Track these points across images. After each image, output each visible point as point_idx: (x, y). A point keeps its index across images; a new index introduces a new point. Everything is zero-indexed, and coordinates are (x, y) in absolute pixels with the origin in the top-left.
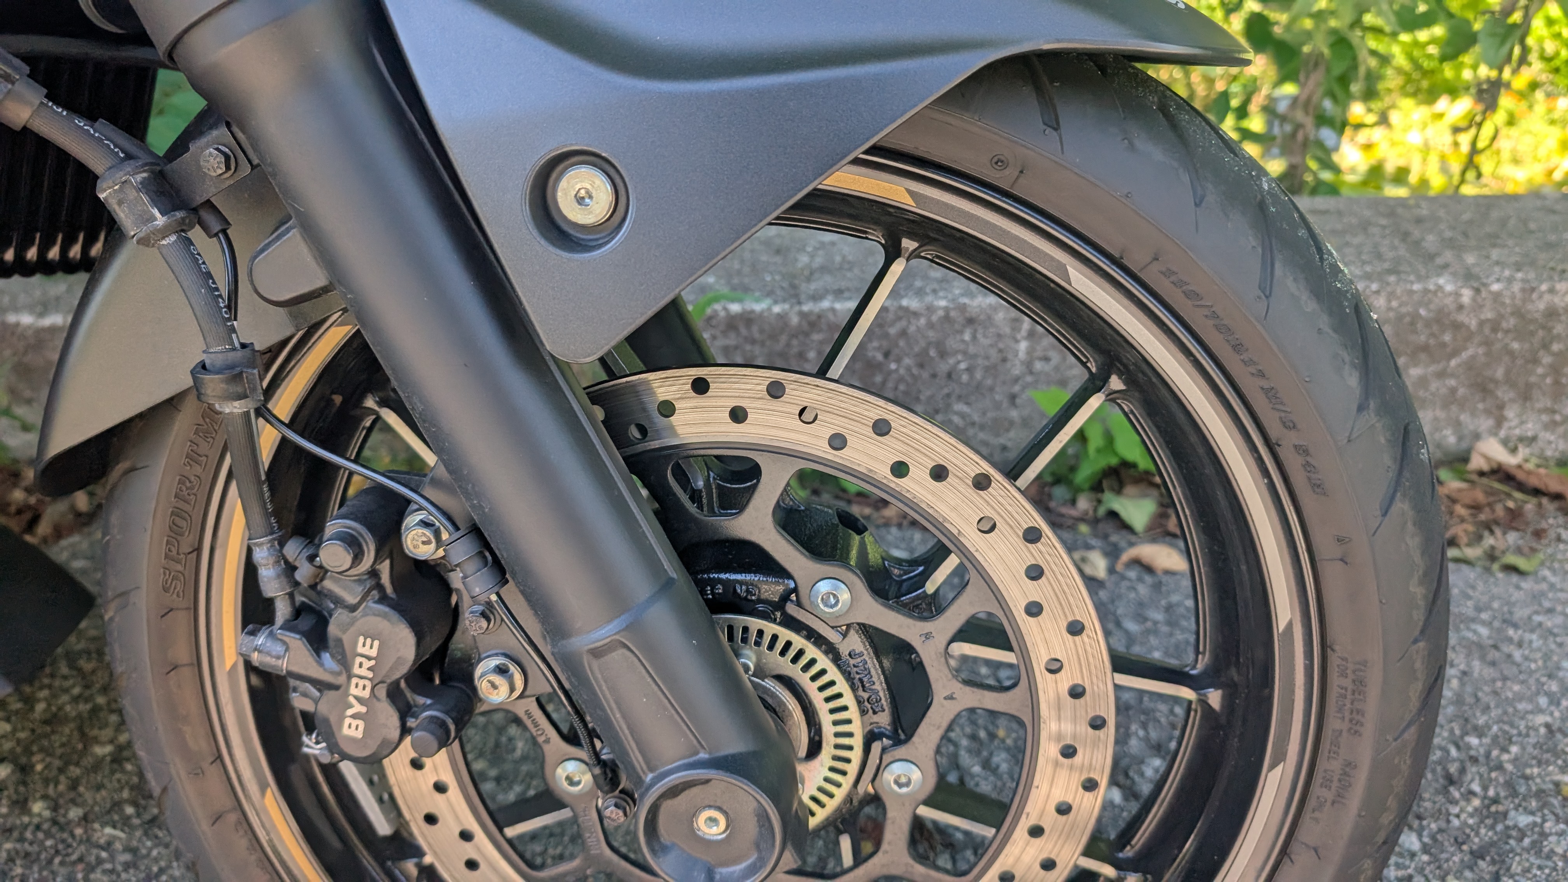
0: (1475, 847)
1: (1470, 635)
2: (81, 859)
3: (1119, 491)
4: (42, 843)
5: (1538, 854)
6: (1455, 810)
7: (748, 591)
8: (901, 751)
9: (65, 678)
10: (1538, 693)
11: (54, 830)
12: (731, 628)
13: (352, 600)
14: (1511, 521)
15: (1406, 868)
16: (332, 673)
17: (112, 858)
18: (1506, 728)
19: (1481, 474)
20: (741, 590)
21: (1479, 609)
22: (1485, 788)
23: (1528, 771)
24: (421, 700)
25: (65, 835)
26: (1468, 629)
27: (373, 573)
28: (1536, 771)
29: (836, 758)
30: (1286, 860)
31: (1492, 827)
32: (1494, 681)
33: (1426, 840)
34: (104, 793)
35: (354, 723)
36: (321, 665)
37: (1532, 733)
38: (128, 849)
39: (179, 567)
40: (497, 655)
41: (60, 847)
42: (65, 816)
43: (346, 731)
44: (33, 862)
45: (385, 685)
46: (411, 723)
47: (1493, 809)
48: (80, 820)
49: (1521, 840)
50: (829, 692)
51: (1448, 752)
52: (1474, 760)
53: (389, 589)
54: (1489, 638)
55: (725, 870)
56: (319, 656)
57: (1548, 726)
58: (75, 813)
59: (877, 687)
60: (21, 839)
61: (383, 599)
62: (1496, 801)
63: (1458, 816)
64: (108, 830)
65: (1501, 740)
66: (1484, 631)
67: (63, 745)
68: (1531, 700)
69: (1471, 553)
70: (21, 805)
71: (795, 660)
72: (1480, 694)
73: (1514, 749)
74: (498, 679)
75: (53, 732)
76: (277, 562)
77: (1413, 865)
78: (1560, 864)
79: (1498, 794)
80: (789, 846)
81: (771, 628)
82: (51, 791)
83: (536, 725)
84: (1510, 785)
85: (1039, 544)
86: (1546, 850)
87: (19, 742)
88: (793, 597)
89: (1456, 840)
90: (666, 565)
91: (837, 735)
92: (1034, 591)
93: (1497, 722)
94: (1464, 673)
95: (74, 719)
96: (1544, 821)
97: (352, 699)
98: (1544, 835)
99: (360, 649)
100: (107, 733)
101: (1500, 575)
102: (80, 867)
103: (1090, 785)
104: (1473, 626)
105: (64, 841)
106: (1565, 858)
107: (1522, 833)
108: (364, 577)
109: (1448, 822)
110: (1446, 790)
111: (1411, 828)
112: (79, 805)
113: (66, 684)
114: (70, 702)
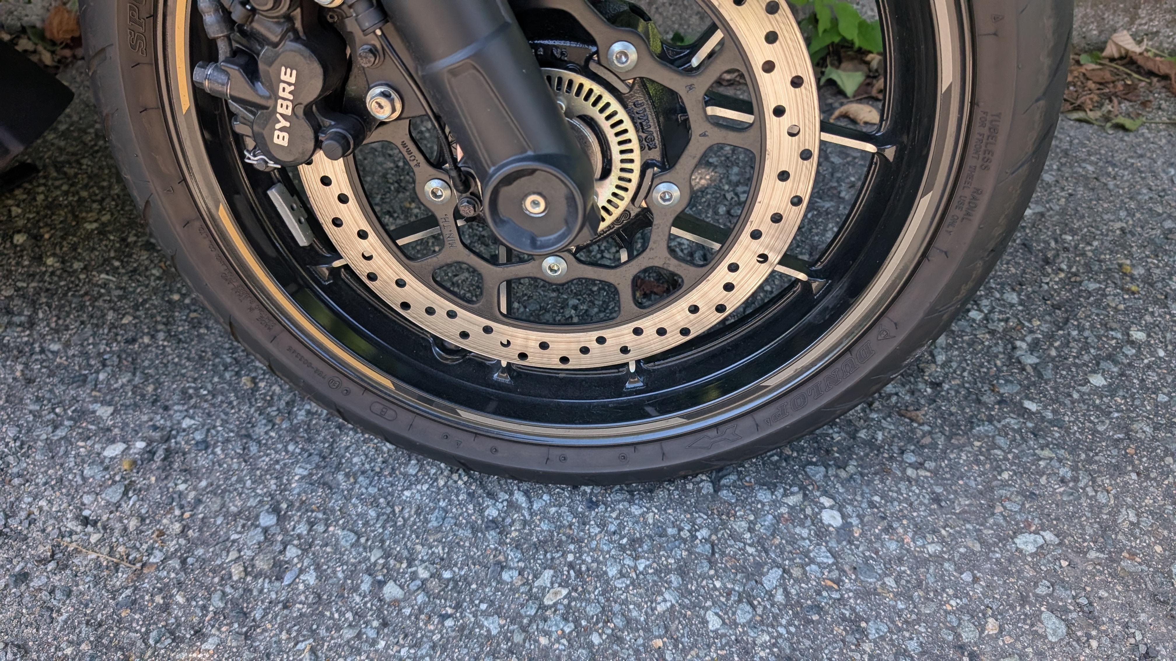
0: (1056, 302)
1: (1081, 170)
2: (86, 294)
3: (838, 65)
4: (57, 283)
5: (1098, 307)
6: (1048, 280)
7: (562, 54)
8: (667, 176)
9: (56, 179)
10: (1121, 208)
11: (65, 275)
12: (549, 78)
13: (275, 39)
14: (1127, 94)
15: (1006, 313)
16: (263, 97)
17: (109, 292)
18: (1093, 230)
19: (1112, 60)
20: (557, 53)
21: (1089, 154)
22: (1070, 267)
23: (1103, 257)
24: (328, 122)
25: (73, 279)
26: (1080, 166)
27: (289, 17)
28: (1108, 256)
29: (621, 179)
30: (925, 259)
31: (1070, 291)
32: (1091, 200)
33: (1023, 297)
34: (96, 253)
35: (282, 134)
36: (255, 90)
37: (1110, 233)
38: (119, 288)
39: (142, 30)
40: (381, 84)
41: (71, 286)
42: (71, 267)
43: (276, 141)
44: (53, 295)
45: (302, 107)
46: (322, 137)
47: (1073, 279)
48: (82, 269)
49: (1088, 298)
50: (619, 129)
51: (1049, 244)
52: (1066, 250)
53: (301, 34)
54: (1093, 172)
55: (543, 239)
56: (253, 84)
57: (1122, 230)
58: (77, 265)
59: (652, 129)
60: (42, 281)
61: (297, 39)
62: (1075, 275)
63: (1047, 283)
64: (103, 276)
65: (1088, 238)
66: (1090, 168)
67: (61, 222)
68: (1114, 213)
69: (1092, 115)
70: (39, 259)
71: (594, 104)
72: (1079, 209)
73: (1095, 243)
74: (383, 101)
75: (53, 214)
76: (217, 9)
77: (1011, 312)
78: (1112, 313)
79: (1078, 270)
80: (587, 224)
81: (579, 79)
82: (58, 251)
83: (409, 152)
84: (1088, 266)
85: (776, 15)
86: (1104, 304)
87: (29, 219)
88: (595, 57)
89: (1043, 298)
91: (622, 161)
92: (769, 52)
93: (1087, 227)
94: (1071, 195)
95: (66, 206)
96: (1106, 287)
97: (278, 116)
98: (1105, 295)
99: (283, 77)
100: (93, 215)
101: (1111, 132)
102: (87, 298)
103: (796, 201)
104: (1084, 165)
105: (72, 282)
106: (1116, 309)
107: (1090, 294)
108: (282, 20)
109: (1041, 287)
110: (1042, 267)
111: (1013, 290)
112: (79, 261)
113: (57, 183)
114: (62, 195)
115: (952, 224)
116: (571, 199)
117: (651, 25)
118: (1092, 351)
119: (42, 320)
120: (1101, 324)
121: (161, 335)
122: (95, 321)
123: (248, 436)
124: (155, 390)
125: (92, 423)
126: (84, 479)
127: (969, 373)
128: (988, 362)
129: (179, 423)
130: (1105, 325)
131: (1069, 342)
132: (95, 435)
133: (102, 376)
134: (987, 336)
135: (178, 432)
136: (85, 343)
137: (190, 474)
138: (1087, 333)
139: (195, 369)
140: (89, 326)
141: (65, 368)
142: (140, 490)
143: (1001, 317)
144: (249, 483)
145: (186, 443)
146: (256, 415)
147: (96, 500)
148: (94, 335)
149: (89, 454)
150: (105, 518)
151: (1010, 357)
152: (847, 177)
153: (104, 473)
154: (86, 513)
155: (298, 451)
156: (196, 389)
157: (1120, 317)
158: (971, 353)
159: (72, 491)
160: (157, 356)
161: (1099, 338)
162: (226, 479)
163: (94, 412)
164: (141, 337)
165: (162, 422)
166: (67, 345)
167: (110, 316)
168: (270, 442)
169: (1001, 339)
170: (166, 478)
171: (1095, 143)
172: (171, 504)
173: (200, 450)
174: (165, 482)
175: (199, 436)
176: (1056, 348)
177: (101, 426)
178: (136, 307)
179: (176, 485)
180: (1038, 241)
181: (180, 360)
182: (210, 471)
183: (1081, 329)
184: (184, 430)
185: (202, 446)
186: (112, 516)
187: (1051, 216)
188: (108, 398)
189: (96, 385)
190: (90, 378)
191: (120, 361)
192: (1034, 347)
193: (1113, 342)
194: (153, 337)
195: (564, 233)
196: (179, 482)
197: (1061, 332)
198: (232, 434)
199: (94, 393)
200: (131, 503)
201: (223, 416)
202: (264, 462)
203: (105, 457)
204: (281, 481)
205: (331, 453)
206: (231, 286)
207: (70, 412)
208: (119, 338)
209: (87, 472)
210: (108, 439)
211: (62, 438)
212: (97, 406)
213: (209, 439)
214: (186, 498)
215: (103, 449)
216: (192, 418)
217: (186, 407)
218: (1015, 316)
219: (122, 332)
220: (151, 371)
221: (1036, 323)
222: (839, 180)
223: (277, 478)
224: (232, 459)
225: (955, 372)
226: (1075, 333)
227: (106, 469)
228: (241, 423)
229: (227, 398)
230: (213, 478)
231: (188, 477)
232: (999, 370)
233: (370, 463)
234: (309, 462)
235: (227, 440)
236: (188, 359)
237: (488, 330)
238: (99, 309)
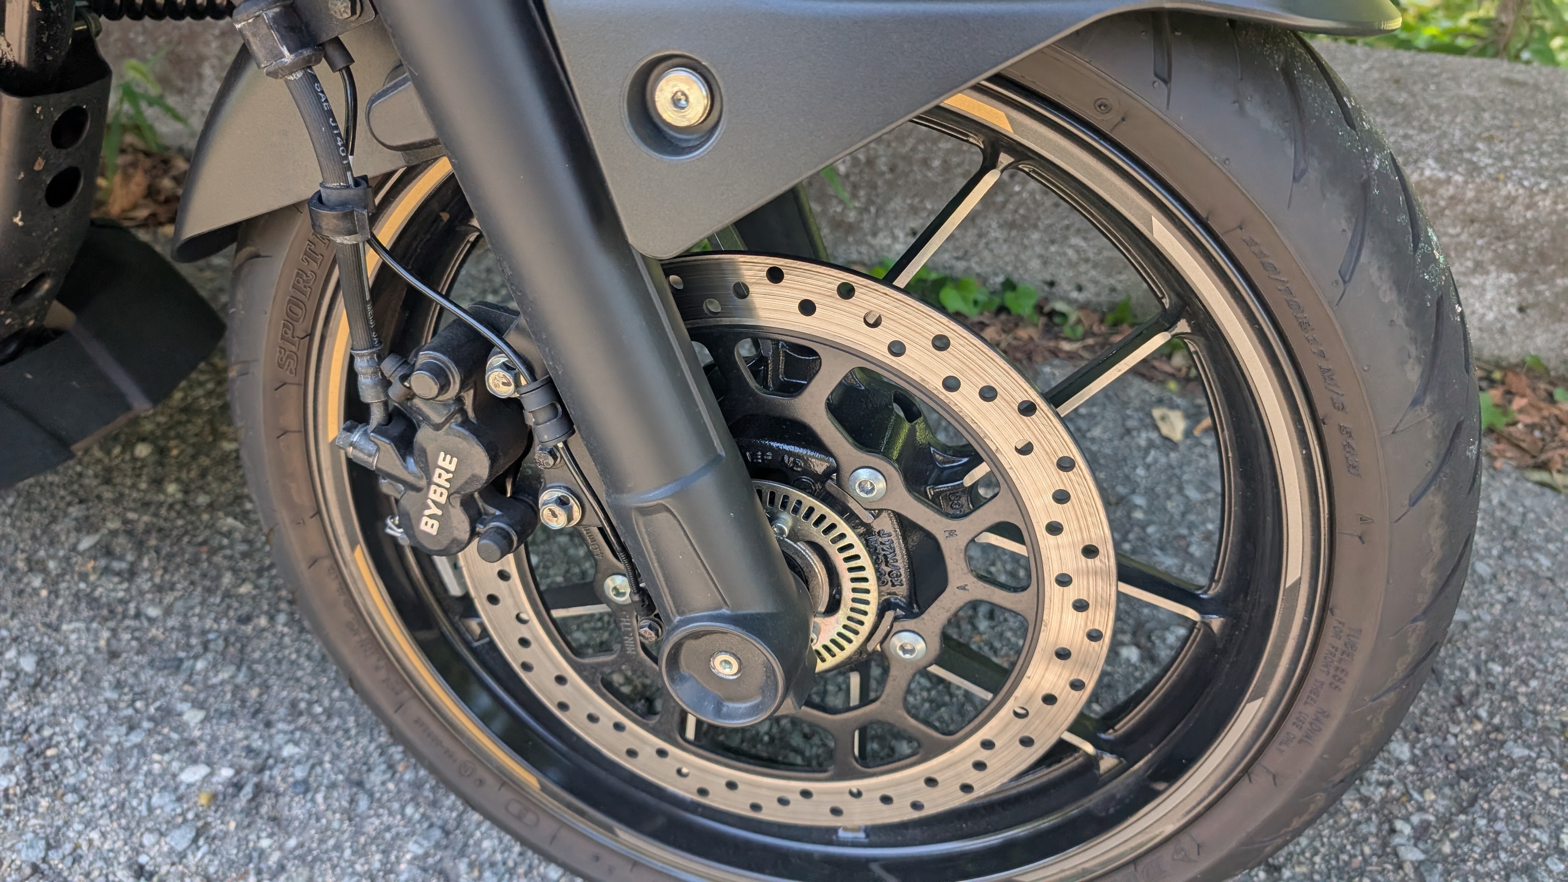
0: (1462, 768)
1: (1530, 563)
2: (205, 543)
4: (173, 521)
5: (1522, 786)
6: (1455, 729)
7: (794, 462)
8: (911, 623)
9: (201, 372)
11: (185, 511)
12: (772, 494)
13: (437, 419)
15: (1389, 773)
16: (415, 476)
17: (231, 546)
18: (1533, 661)
20: (789, 461)
22: (1492, 715)
23: (1540, 707)
24: (492, 511)
25: (194, 518)
26: (1531, 558)
27: (459, 400)
28: (1548, 708)
29: (850, 619)
30: (1246, 778)
31: (1486, 753)
32: (1538, 613)
33: (1417, 752)
34: (228, 485)
35: (431, 522)
36: (406, 468)
37: (1557, 671)
38: (245, 540)
39: (294, 349)
40: (560, 487)
41: (190, 527)
42: (194, 500)
43: (423, 527)
44: (166, 537)
45: (460, 495)
46: (480, 528)
47: (1492, 736)
48: (207, 506)
49: (1510, 770)
50: (853, 564)
51: (1467, 674)
52: (1490, 686)
53: (471, 414)
54: (1549, 569)
56: (404, 460)
58: (202, 499)
59: (900, 564)
60: (156, 515)
61: (465, 423)
62: (1498, 729)
63: (1456, 736)
64: (230, 521)
65: (1525, 672)
66: (1545, 562)
67: (196, 435)
69: (1560, 479)
70: (158, 483)
71: (826, 532)
72: (1519, 624)
73: (1534, 683)
74: (558, 510)
75: (189, 421)
76: (375, 373)
77: (1397, 773)
78: (1540, 799)
79: (1502, 723)
81: (809, 501)
82: (184, 475)
84: (1517, 718)
85: (1070, 473)
86: (1530, 784)
87: (158, 425)
88: (835, 475)
89: (1446, 757)
90: (717, 442)
91: (854, 600)
92: (1058, 513)
93: (1527, 655)
94: (1510, 600)
95: (207, 412)
96: (1539, 756)
97: (430, 502)
98: (1534, 770)
99: (440, 462)
102: (205, 549)
103: (1077, 685)
104: (1536, 555)
105: (192, 523)
106: (1547, 795)
107: (1513, 764)
108: (451, 403)
109: (1445, 739)
110: (1453, 707)
111: (1406, 738)
112: (207, 493)
113: (203, 378)
114: (204, 396)
115: (1288, 743)
118: (1503, 855)
119: (146, 570)
120: (1522, 814)
121: (282, 618)
122: (208, 583)
123: (360, 784)
124: (260, 695)
125: (175, 730)
126: (150, 809)
127: (1323, 859)
128: (1353, 845)
129: (280, 748)
130: (1527, 817)
131: (1471, 835)
132: (176, 748)
133: (200, 665)
134: (1358, 805)
135: (276, 762)
136: (190, 614)
137: (279, 825)
138: (1499, 826)
139: (314, 674)
140: (199, 589)
141: (160, 644)
142: (214, 838)
143: (1382, 778)
144: (347, 853)
145: (284, 779)
146: (376, 755)
147: (158, 842)
148: (203, 603)
149: (165, 771)
150: (164, 870)
151: (1385, 845)
152: (1204, 523)
153: (176, 805)
154: (143, 859)
155: (417, 816)
156: (310, 704)
157: (1551, 808)
158: (1329, 827)
159: (133, 825)
160: (272, 646)
161: (1515, 835)
162: (322, 841)
163: (180, 714)
164: (258, 617)
165: (260, 743)
166: (168, 612)
167: (227, 579)
168: (385, 797)
169: (1377, 812)
170: (249, 825)
171: (1558, 523)
172: (247, 865)
173: (297, 794)
174: (247, 831)
175: (300, 773)
176: (1452, 841)
177: (186, 735)
178: (260, 572)
179: (259, 838)
180: (1452, 667)
181: (299, 657)
182: (304, 826)
183: (1492, 817)
184: (284, 761)
185: (301, 789)
186: (173, 869)
187: (1478, 630)
188: (202, 696)
189: (190, 676)
190: (187, 664)
191: (226, 646)
192: (1421, 833)
193: (1535, 847)
194: (272, 618)
196: (264, 834)
197: (1462, 817)
198: (341, 777)
199: (187, 688)
200: (199, 854)
201: (335, 748)
202: (372, 826)
203: (181, 782)
204: (388, 857)
205: (457, 827)
206: (356, 638)
207: (152, 710)
208: (231, 613)
209: (156, 800)
210: (190, 757)
211: (136, 746)
212: (184, 707)
213: (311, 779)
214: (267, 859)
215: (182, 769)
216: (297, 744)
217: (292, 727)
218: (1402, 779)
219: (236, 605)
220: (260, 668)
221: (1430, 796)
222: (1191, 526)
223: (383, 852)
224: (334, 812)
225: (1303, 852)
226: (1482, 822)
227: (179, 799)
228: (355, 763)
229: (345, 722)
230: (306, 836)
231: (276, 830)
232: (1366, 861)
233: (502, 852)
234: (427, 838)
235: (333, 786)
236: (309, 657)
237: (662, 753)
238: (217, 567)
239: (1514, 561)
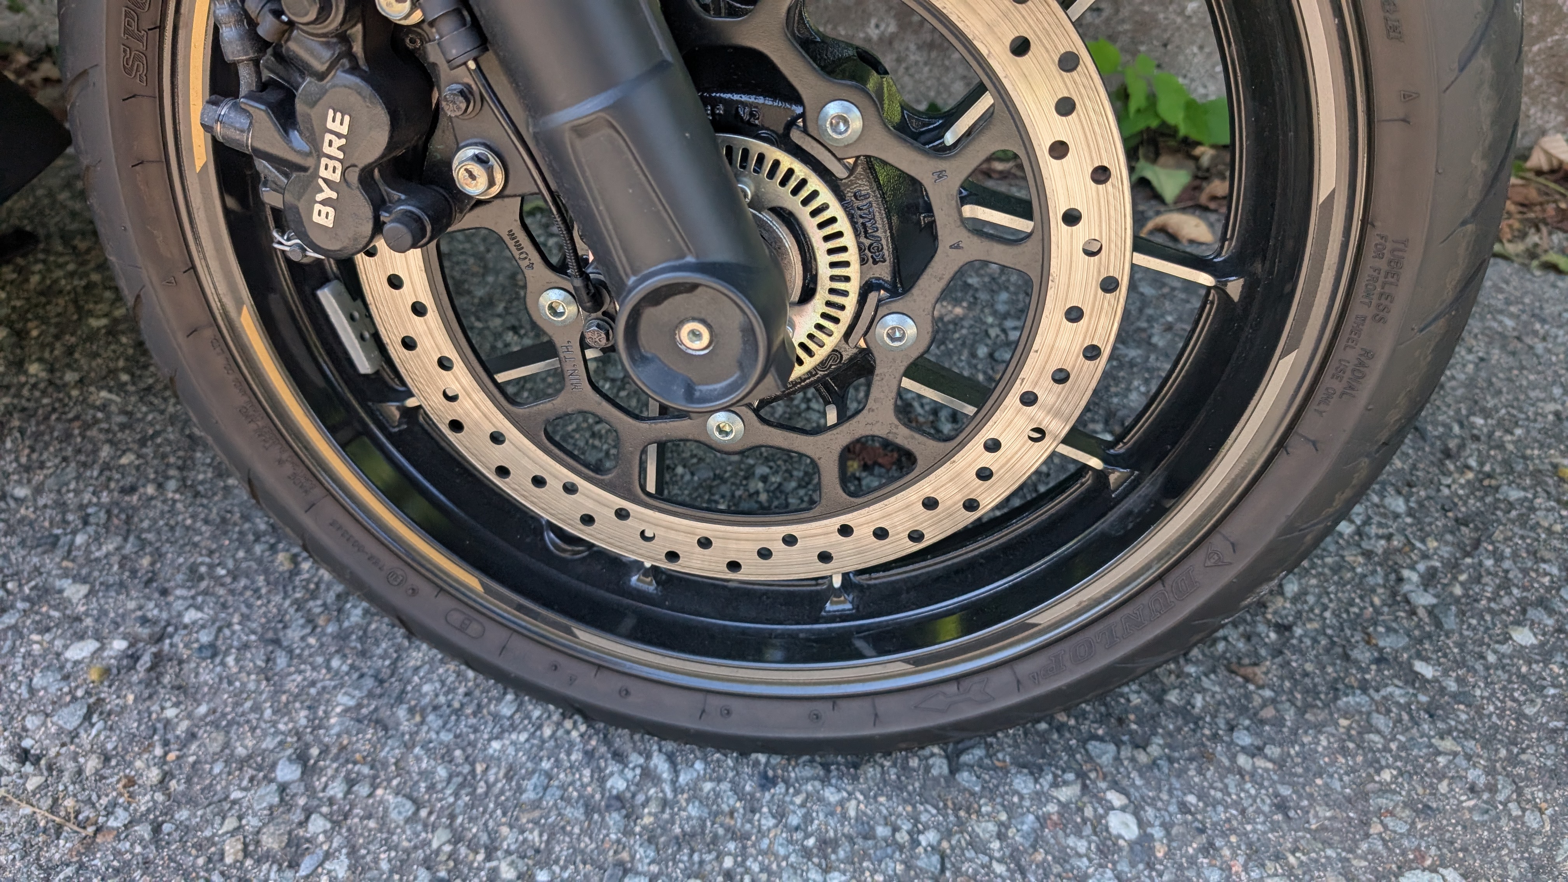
0: (1460, 515)
1: (1495, 325)
2: (77, 418)
3: (1154, 158)
4: (38, 401)
5: (1523, 525)
6: (1448, 481)
7: (752, 114)
8: (899, 304)
9: (60, 254)
10: (1554, 383)
11: (51, 389)
12: (730, 150)
13: (320, 67)
14: (1561, 221)
15: (1388, 527)
16: (299, 152)
17: (108, 418)
18: (1514, 412)
19: (1540, 173)
20: (744, 113)
21: (1509, 303)
22: (1482, 464)
23: (1529, 452)
24: (396, 195)
25: (61, 395)
26: (1495, 319)
27: (343, 36)
28: (1536, 452)
29: (829, 304)
30: (1282, 452)
31: (1482, 499)
32: (1510, 369)
33: (1412, 505)
34: (100, 361)
35: (325, 209)
36: (290, 143)
37: (1540, 419)
38: (123, 412)
39: (141, 46)
40: (476, 144)
41: (57, 405)
42: (61, 378)
43: (315, 218)
44: (31, 416)
45: (357, 170)
46: (384, 216)
47: (1486, 482)
48: (77, 383)
49: (1509, 512)
50: (829, 230)
51: (1451, 429)
52: (1476, 438)
53: (361, 59)
54: (1514, 329)
55: (704, 388)
56: (287, 134)
57: (1557, 414)
58: (70, 377)
59: (880, 233)
60: (18, 395)
61: (355, 69)
62: (1489, 476)
63: (1449, 486)
64: (104, 394)
65: (1507, 423)
66: (1510, 323)
67: (58, 315)
68: (1545, 389)
69: (1512, 249)
70: (18, 365)
71: (795, 192)
72: (1494, 380)
73: (1518, 432)
74: (476, 170)
75: (48, 302)
77: (1395, 526)
78: (1543, 536)
79: (1493, 470)
80: (773, 370)
81: (773, 153)
82: (47, 355)
83: (519, 247)
84: (1507, 465)
85: (1074, 73)
86: (1531, 522)
87: (14, 309)
88: (800, 122)
89: (1443, 508)
90: (661, 44)
91: (833, 278)
92: (1062, 129)
93: (1506, 407)
94: (1482, 359)
95: (69, 293)
96: (1535, 497)
97: (321, 182)
98: (1532, 509)
99: (330, 125)
100: (102, 307)
101: (1538, 273)
102: (77, 424)
103: (1092, 352)
104: (1500, 317)
105: (60, 400)
106: (1549, 531)
107: (1511, 506)
108: (334, 40)
109: (1439, 490)
110: (1441, 463)
111: (1399, 492)
112: (74, 370)
113: (61, 260)
114: (65, 277)
115: (1326, 400)
116: (748, 331)
117: (886, 80)
118: (1515, 591)
119: (9, 452)
120: (1528, 552)
121: (172, 485)
122: (82, 458)
123: (277, 642)
124: (153, 564)
125: (56, 608)
126: (32, 691)
127: (1333, 613)
128: (1361, 598)
129: (180, 615)
130: (1534, 554)
131: (1480, 576)
132: (57, 626)
133: (80, 539)
134: (1361, 559)
135: (176, 629)
136: (64, 490)
137: (185, 693)
138: (1507, 564)
139: (214, 537)
140: (73, 465)
141: (31, 524)
142: (110, 713)
143: (1381, 531)
144: (268, 713)
145: (186, 646)
146: (292, 611)
147: (44, 724)
148: (78, 478)
149: (46, 652)
150: (53, 752)
151: (1394, 594)
153: (62, 684)
154: (27, 743)
155: (345, 668)
156: (211, 567)
157: (1556, 543)
158: (1335, 583)
159: (13, 709)
160: (162, 513)
161: (1525, 572)
162: (237, 704)
163: (61, 591)
164: (144, 486)
165: (156, 612)
166: (38, 491)
167: (105, 452)
168: (306, 653)
169: (1381, 565)
170: (150, 697)
171: (1515, 288)
172: (151, 737)
173: (204, 659)
174: (148, 703)
175: (205, 637)
176: (1462, 584)
177: (68, 612)
178: (143, 442)
179: (163, 708)
180: (1435, 424)
181: (194, 522)
182: (215, 691)
183: (1499, 558)
184: (186, 627)
185: (209, 653)
186: (64, 750)
187: (1454, 389)
188: (84, 572)
189: (69, 552)
190: (63, 540)
191: (109, 518)
192: (1429, 580)
193: (1546, 580)
194: (160, 486)
195: (735, 382)
196: (168, 704)
197: (1468, 560)
198: (253, 637)
199: (65, 564)
200: (94, 732)
201: (244, 609)
202: (293, 683)
203: (67, 660)
204: (315, 713)
205: (392, 675)
206: (253, 425)
207: (27, 590)
208: (112, 485)
209: (37, 681)
210: (75, 633)
211: (9, 628)
212: (66, 583)
213: (219, 642)
214: (174, 730)
215: (66, 647)
216: (199, 608)
217: (193, 592)
218: (1402, 531)
219: (117, 476)
220: (150, 536)
221: (1432, 544)
222: (1150, 320)
223: (309, 708)
224: (249, 674)
225: (1312, 610)
226: (1489, 563)
227: (66, 678)
228: (269, 621)
229: (253, 582)
230: (218, 701)
231: (182, 698)
232: (1377, 612)
233: (446, 694)
234: (359, 688)
235: (246, 646)
236: (206, 522)
237: (622, 514)
238: (92, 440)
239: (1479, 324)
